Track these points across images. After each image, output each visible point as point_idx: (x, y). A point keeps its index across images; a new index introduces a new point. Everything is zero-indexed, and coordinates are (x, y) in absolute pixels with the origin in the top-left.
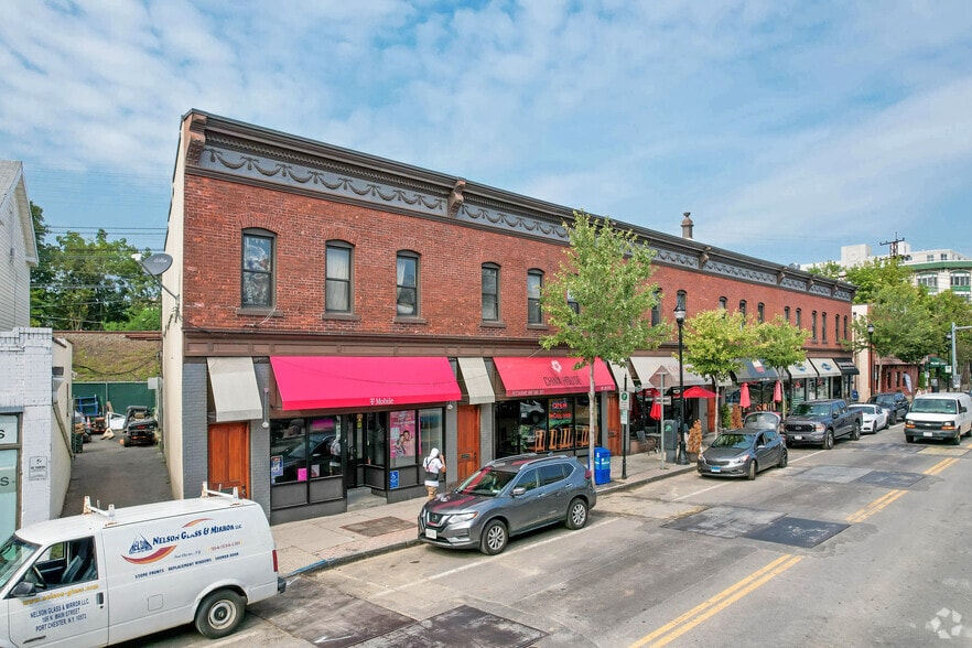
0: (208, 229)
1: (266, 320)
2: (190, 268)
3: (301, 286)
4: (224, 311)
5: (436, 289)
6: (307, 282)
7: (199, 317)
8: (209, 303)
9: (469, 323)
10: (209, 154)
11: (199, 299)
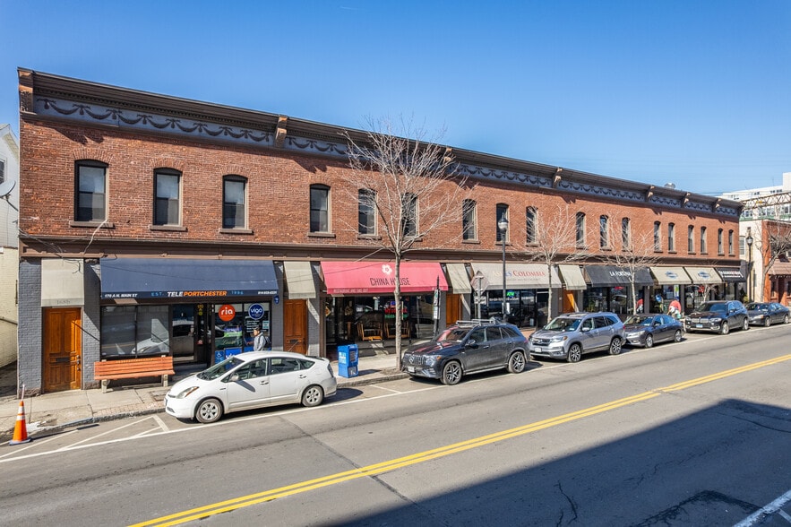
0: (44, 161)
1: (97, 230)
2: (26, 190)
3: (131, 204)
4: (58, 223)
5: (262, 206)
6: (136, 200)
7: (35, 228)
8: (44, 216)
9: (296, 233)
10: (43, 103)
11: (35, 214)
